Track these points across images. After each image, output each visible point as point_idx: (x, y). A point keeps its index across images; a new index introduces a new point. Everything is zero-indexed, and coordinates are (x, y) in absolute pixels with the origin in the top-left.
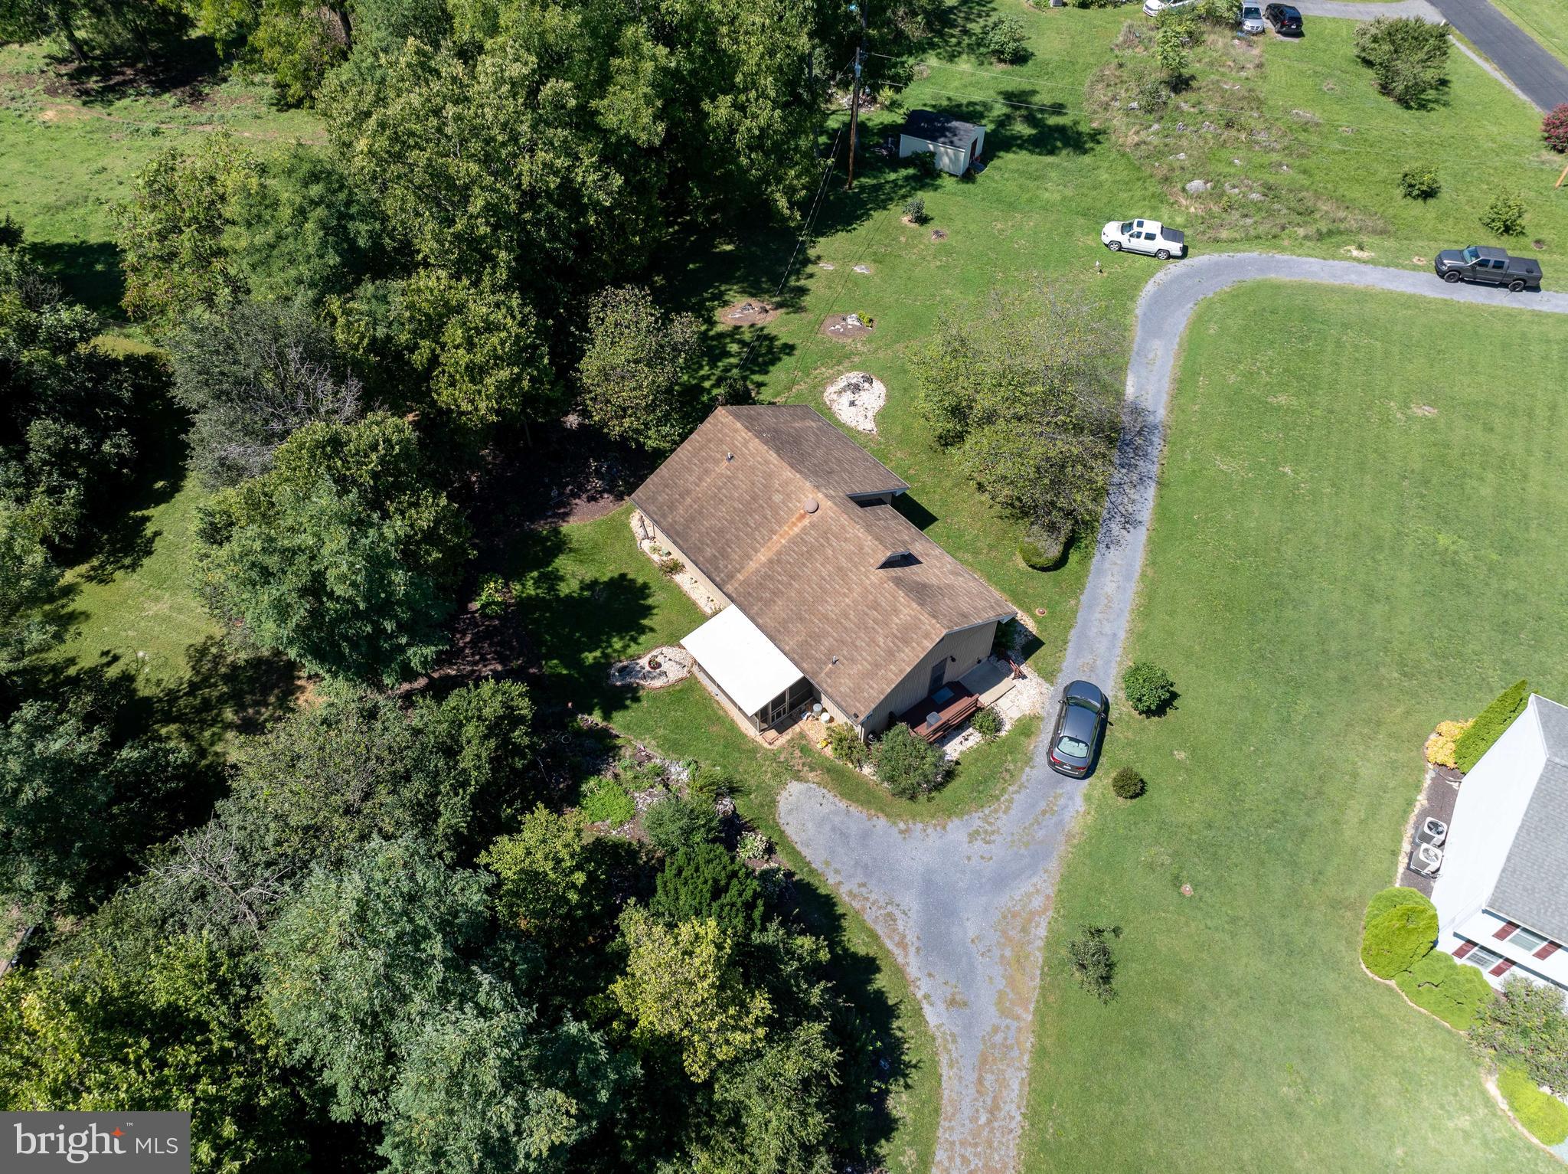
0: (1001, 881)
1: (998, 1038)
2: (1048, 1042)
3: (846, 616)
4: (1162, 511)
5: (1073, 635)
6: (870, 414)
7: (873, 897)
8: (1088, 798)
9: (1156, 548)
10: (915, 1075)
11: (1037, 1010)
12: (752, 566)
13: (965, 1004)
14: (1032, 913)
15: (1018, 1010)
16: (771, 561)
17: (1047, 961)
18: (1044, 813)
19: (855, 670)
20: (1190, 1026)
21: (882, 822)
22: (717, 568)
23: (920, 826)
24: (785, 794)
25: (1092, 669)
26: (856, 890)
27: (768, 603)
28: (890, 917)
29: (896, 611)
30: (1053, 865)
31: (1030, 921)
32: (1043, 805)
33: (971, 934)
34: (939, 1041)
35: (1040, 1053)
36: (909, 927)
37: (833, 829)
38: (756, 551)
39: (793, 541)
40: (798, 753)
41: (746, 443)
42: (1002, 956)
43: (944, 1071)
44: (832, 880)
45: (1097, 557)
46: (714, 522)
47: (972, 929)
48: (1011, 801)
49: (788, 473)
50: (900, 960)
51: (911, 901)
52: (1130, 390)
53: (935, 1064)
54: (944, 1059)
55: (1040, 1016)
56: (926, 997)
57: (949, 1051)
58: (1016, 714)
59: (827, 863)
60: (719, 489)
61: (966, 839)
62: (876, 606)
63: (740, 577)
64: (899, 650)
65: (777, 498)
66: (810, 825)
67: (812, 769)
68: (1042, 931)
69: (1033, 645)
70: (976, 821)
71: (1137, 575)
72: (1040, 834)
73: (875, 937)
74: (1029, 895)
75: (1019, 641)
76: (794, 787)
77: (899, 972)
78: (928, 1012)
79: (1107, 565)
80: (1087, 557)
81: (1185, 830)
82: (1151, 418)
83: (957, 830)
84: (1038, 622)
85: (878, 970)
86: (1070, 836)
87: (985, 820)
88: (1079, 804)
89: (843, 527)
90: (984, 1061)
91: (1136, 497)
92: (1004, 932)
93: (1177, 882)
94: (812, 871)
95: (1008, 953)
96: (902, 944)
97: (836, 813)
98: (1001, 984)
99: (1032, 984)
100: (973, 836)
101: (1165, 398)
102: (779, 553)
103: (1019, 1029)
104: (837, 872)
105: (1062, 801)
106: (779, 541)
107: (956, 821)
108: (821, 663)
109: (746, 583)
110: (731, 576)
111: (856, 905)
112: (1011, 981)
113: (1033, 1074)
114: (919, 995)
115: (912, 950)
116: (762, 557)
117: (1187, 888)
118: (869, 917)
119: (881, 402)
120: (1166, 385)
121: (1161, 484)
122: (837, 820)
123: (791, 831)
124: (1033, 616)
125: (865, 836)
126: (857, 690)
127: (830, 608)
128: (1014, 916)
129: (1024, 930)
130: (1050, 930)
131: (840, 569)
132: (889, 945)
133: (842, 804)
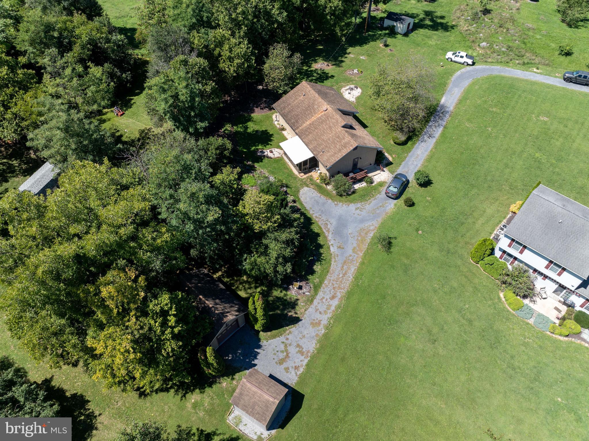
0: (362, 221)
1: (351, 258)
2: (365, 261)
3: (329, 139)
4: (443, 135)
5: (403, 163)
6: (354, 97)
7: (322, 218)
8: (395, 205)
9: (437, 144)
10: (323, 262)
11: (364, 253)
12: (305, 125)
13: (343, 248)
14: (370, 230)
15: (359, 253)
16: (310, 124)
17: (370, 242)
18: (381, 206)
19: (329, 154)
20: (411, 265)
21: (330, 201)
22: (294, 126)
23: (341, 204)
24: (303, 190)
25: (407, 173)
26: (318, 216)
27: (307, 135)
28: (327, 224)
29: (344, 139)
30: (380, 220)
31: (368, 232)
32: (381, 204)
33: (350, 232)
34: (333, 255)
35: (362, 263)
36: (331, 227)
37: (315, 200)
38: (307, 121)
39: (318, 119)
40: (309, 180)
41: (309, 91)
42: (358, 239)
43: (333, 263)
44: (311, 212)
45: (418, 144)
46: (296, 112)
47: (350, 231)
48: (371, 202)
49: (320, 100)
50: (327, 235)
51: (334, 222)
52: (443, 101)
53: (330, 260)
54: (333, 260)
55: (365, 255)
56: (332, 245)
57: (335, 258)
58: (379, 180)
59: (311, 208)
60: (299, 104)
61: (354, 209)
62: (338, 137)
63: (300, 128)
64: (343, 149)
65: (316, 107)
66: (308, 198)
67: (312, 185)
68: (372, 235)
69: (389, 164)
70: (359, 205)
71: (429, 151)
72: (378, 211)
73: (320, 228)
74: (370, 226)
75: (385, 162)
76: (306, 188)
77: (326, 237)
78: (332, 249)
79: (420, 146)
80: (414, 144)
81: (424, 217)
82: (447, 109)
83: (352, 207)
84: (393, 158)
85: (320, 236)
86: (387, 213)
87: (362, 205)
88: (392, 206)
89: (333, 115)
90: (345, 262)
91: (436, 130)
92: (360, 234)
93: (417, 230)
94: (306, 210)
95: (359, 238)
96: (328, 231)
97: (317, 197)
98: (355, 245)
99: (365, 247)
100: (356, 209)
101: (454, 104)
102: (313, 122)
103: (358, 257)
104: (313, 211)
105: (387, 205)
106: (314, 118)
107: (353, 204)
108: (319, 152)
109: (302, 129)
110: (298, 128)
111: (317, 220)
112: (359, 246)
113: (359, 268)
114: (330, 244)
115: (331, 233)
116: (308, 123)
117: (420, 232)
118: (320, 223)
119: (359, 94)
120: (456, 101)
121: (445, 127)
122: (316, 198)
123: (302, 199)
124: (392, 157)
125: (324, 204)
126: (328, 160)
127: (325, 137)
128: (364, 230)
129: (366, 234)
130: (374, 235)
131: (330, 127)
132: (324, 231)
133: (319, 195)
